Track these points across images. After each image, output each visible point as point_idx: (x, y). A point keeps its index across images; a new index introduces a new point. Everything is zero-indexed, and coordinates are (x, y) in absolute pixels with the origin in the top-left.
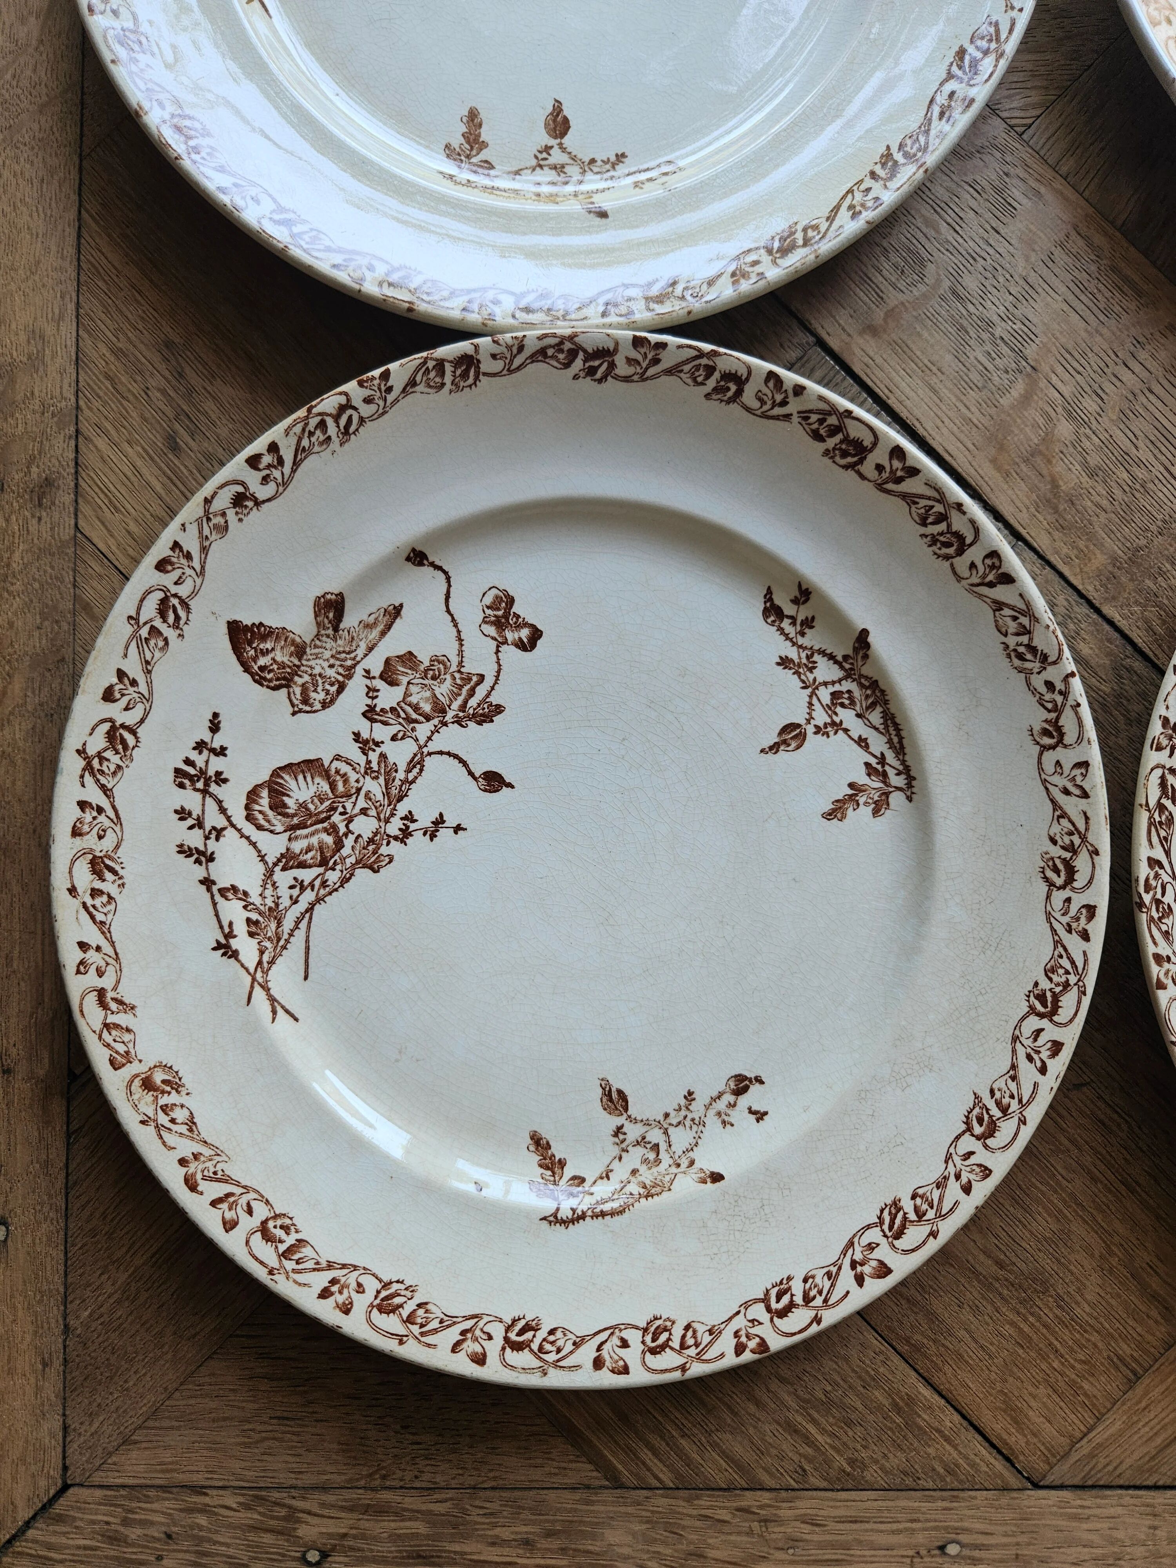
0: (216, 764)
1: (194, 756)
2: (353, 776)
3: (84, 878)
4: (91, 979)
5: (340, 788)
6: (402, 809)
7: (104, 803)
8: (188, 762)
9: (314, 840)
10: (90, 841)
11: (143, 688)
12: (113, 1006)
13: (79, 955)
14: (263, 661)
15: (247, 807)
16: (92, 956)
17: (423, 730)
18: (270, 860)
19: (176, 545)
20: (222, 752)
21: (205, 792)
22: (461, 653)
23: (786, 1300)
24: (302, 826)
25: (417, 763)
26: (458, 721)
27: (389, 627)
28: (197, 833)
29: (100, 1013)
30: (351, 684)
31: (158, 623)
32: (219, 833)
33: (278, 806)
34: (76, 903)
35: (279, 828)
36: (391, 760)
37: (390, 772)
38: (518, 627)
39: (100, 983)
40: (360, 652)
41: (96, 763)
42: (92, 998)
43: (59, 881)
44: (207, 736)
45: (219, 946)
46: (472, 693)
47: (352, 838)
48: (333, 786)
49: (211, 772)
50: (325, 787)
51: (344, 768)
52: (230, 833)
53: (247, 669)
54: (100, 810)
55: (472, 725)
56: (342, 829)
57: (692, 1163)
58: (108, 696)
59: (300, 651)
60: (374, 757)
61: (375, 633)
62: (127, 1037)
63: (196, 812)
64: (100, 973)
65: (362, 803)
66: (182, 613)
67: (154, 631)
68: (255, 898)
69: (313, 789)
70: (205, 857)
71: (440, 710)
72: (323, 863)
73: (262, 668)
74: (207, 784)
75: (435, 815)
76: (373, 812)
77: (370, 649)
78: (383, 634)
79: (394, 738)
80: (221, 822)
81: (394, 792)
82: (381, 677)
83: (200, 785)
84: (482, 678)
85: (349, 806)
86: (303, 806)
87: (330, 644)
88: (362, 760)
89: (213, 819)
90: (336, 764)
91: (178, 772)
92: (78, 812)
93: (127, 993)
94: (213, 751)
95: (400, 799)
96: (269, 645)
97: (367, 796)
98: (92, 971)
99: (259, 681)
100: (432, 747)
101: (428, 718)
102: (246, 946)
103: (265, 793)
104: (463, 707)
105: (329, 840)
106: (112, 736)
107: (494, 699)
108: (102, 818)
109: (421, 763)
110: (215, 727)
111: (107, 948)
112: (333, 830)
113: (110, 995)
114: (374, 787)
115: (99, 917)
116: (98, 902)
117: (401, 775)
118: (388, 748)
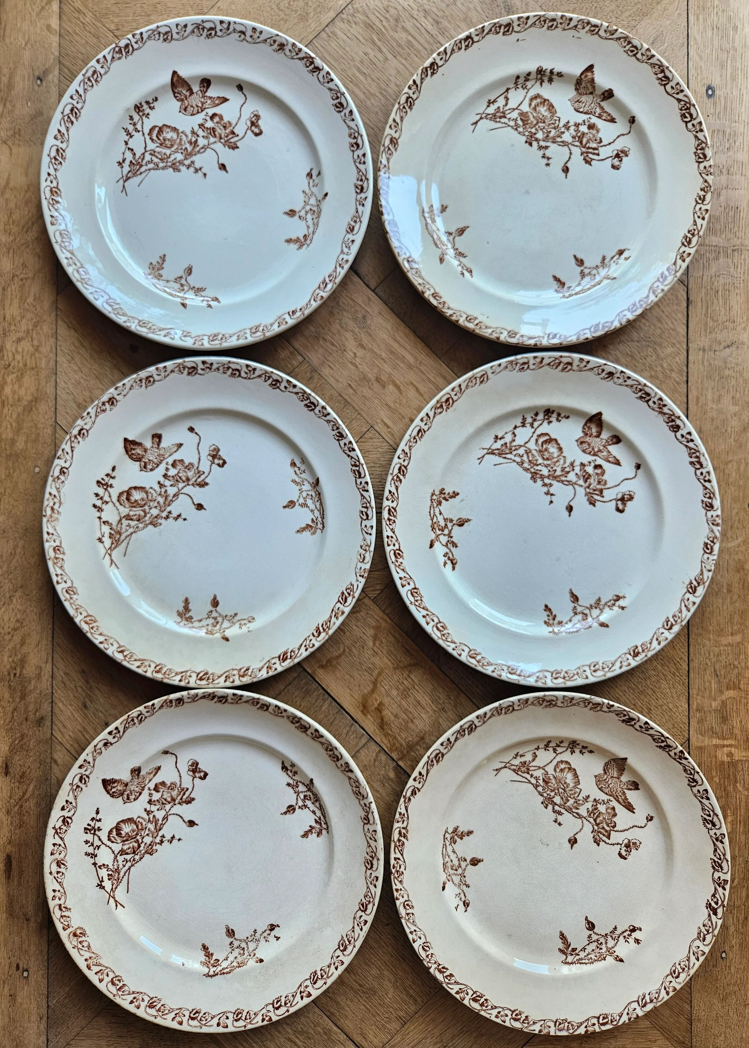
0: (98, 824)
1: (91, 823)
2: (144, 823)
3: (54, 868)
4: (57, 901)
5: (140, 827)
6: (161, 833)
7: (61, 843)
8: (89, 825)
9: (131, 845)
10: (57, 856)
11: (74, 804)
12: (64, 909)
13: (53, 894)
14: (113, 790)
15: (108, 836)
16: (57, 894)
17: (168, 807)
18: (116, 853)
19: (85, 760)
20: (100, 820)
21: (94, 834)
22: (181, 781)
23: (279, 1004)
24: (127, 840)
25: (165, 818)
26: (180, 803)
27: (156, 773)
28: (92, 848)
29: (60, 912)
30: (144, 792)
31: (79, 784)
32: (99, 847)
33: (119, 834)
34: (52, 877)
35: (119, 841)
36: (157, 817)
37: (156, 822)
38: (200, 772)
39: (60, 902)
40: (147, 782)
41: (59, 831)
42: (57, 907)
43: (46, 870)
44: (95, 816)
45: (98, 885)
46: (184, 794)
47: (143, 844)
48: (137, 827)
49: (96, 827)
50: (135, 827)
51: (141, 820)
52: (103, 847)
53: (108, 793)
54: (60, 845)
55: (184, 804)
56: (140, 841)
57: (255, 955)
58: (63, 809)
59: (126, 785)
60: (151, 816)
61: (152, 775)
62: (68, 919)
63: (91, 841)
64: (60, 899)
65: (147, 832)
66: (87, 779)
67: (78, 786)
68: (111, 866)
69: (130, 828)
70: (94, 856)
71: (173, 800)
72: (134, 852)
73: (113, 792)
74: (95, 831)
75: (172, 835)
76: (151, 835)
77: (150, 781)
78: (154, 775)
79: (158, 810)
80: (99, 843)
81: (158, 828)
82: (154, 789)
83: (92, 832)
84: (187, 789)
85: (143, 833)
86: (127, 834)
87: (136, 780)
88: (147, 817)
89: (97, 843)
90: (138, 819)
91: (85, 829)
92: (53, 847)
93: (68, 905)
94: (97, 820)
95: (160, 830)
96: (115, 785)
97: (149, 830)
98: (57, 899)
99: (112, 796)
100: (171, 812)
101: (169, 803)
102: (108, 884)
103: (114, 830)
104: (181, 799)
105: (136, 845)
106: (64, 821)
107: (192, 796)
108: (60, 848)
109: (167, 817)
110: (97, 812)
111: (62, 890)
112: (137, 841)
113: (63, 906)
114: (151, 827)
115: (59, 880)
116: (59, 875)
117: (160, 822)
118: (156, 813)
